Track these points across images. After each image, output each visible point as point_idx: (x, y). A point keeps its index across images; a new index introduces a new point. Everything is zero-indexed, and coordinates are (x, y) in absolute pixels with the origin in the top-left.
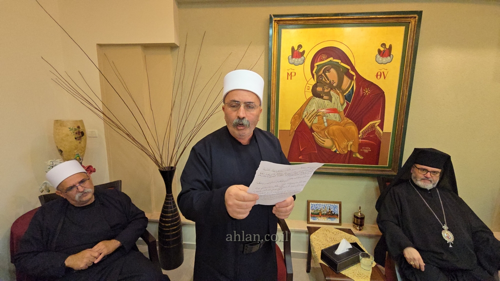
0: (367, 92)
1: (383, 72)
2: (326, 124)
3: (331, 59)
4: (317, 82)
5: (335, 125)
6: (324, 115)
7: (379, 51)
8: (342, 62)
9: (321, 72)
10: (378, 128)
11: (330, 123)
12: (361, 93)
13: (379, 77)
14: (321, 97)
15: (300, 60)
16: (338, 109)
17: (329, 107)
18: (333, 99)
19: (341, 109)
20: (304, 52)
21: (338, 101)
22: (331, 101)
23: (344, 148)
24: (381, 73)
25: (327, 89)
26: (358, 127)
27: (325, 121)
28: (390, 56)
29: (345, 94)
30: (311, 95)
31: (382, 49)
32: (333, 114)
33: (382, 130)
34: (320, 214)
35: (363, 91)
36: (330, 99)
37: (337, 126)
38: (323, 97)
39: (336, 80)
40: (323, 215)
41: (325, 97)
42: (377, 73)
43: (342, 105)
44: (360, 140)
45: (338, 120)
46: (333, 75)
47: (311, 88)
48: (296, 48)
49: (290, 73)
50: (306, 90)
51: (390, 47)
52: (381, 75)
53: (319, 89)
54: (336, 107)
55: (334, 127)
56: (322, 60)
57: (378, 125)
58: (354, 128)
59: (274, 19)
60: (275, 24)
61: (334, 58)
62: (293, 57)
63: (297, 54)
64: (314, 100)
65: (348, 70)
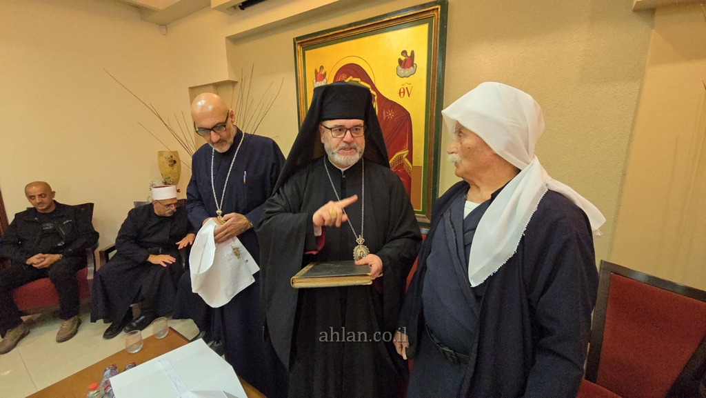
0: (391, 114)
1: (407, 88)
3: (351, 78)
7: (400, 61)
8: (361, 80)
10: (406, 160)
12: (385, 117)
13: (402, 94)
15: (323, 83)
20: (325, 74)
24: (404, 89)
28: (413, 66)
31: (403, 58)
33: (411, 162)
35: (386, 114)
42: (400, 90)
48: (318, 71)
51: (413, 53)
52: (404, 92)
57: (406, 157)
59: (297, 42)
60: (299, 48)
61: (353, 77)
62: (316, 81)
63: (320, 76)
65: (369, 89)
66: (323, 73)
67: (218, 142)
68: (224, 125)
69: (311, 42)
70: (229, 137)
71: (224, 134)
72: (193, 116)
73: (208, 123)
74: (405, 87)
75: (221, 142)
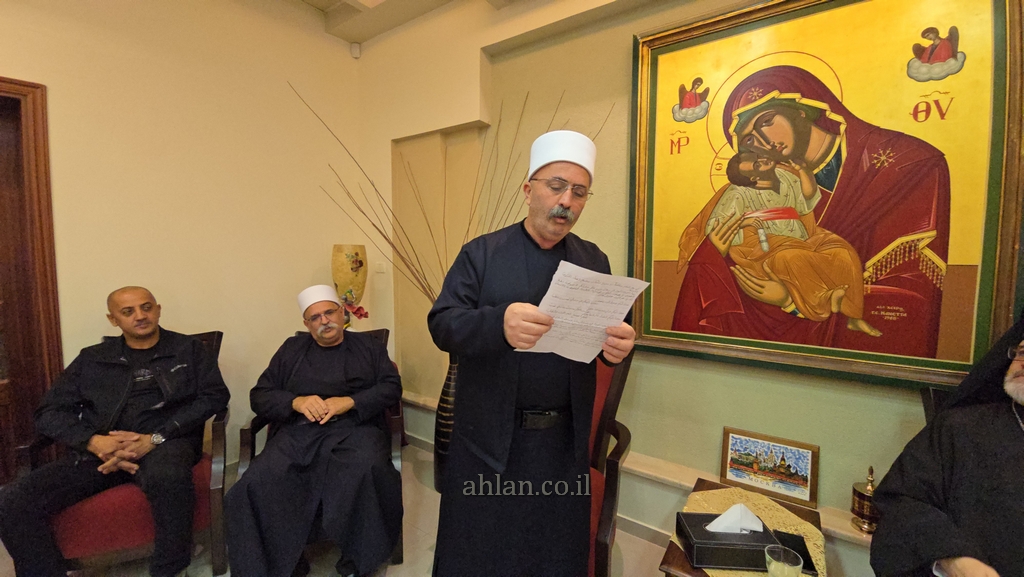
1: (937, 102)
2: (765, 246)
3: (775, 94)
4: (740, 152)
5: (792, 247)
6: (760, 224)
7: (919, 50)
9: (750, 127)
10: (928, 252)
11: (776, 243)
13: (922, 116)
14: (753, 185)
16: (798, 209)
17: (771, 206)
18: (784, 187)
19: (806, 209)
20: (707, 91)
21: (796, 188)
22: (777, 190)
23: (819, 305)
24: (928, 105)
25: (766, 164)
26: (859, 252)
27: (763, 238)
28: (953, 56)
29: (815, 172)
30: (725, 181)
31: (926, 44)
32: (784, 220)
33: (945, 260)
34: (755, 466)
35: (871, 159)
36: (776, 187)
37: (797, 251)
38: (756, 183)
39: (789, 141)
40: (764, 471)
41: (761, 183)
42: (917, 107)
43: (808, 198)
44: (869, 286)
45: (797, 234)
46: (780, 131)
47: (725, 164)
48: (688, 88)
49: (676, 141)
50: (714, 172)
51: (954, 30)
52: (928, 111)
54: (790, 204)
55: (789, 254)
56: (749, 102)
57: (928, 246)
58: (846, 255)
59: (641, 41)
60: (644, 50)
61: (781, 92)
62: (681, 106)
63: (692, 98)
64: (734, 192)
65: (823, 111)
66: (700, 90)
69: (675, 37)
74: (930, 101)
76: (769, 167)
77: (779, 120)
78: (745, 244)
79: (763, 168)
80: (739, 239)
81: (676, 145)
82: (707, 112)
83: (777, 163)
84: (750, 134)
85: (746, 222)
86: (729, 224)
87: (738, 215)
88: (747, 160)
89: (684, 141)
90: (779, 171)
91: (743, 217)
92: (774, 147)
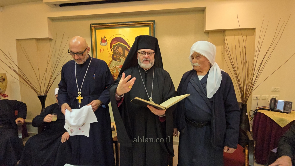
3: (119, 42)
4: (114, 53)
6: (118, 68)
8: (124, 44)
9: (115, 49)
14: (116, 60)
15: (105, 43)
17: (120, 65)
18: (122, 61)
20: (107, 40)
22: (121, 62)
25: (119, 56)
27: (119, 72)
36: (120, 61)
39: (122, 52)
41: (118, 60)
46: (120, 50)
47: (111, 56)
48: (103, 38)
49: (101, 50)
50: (109, 57)
53: (115, 56)
56: (115, 43)
59: (92, 26)
60: (93, 28)
61: (120, 42)
62: (102, 42)
63: (104, 40)
64: (113, 62)
65: (127, 47)
66: (105, 39)
67: (78, 60)
68: (82, 53)
69: (100, 27)
70: (84, 58)
71: (81, 57)
72: (69, 45)
73: (75, 50)
75: (79, 60)
76: (119, 57)
77: (120, 48)
78: (116, 73)
79: (118, 57)
80: (115, 72)
81: (101, 51)
82: (107, 44)
83: (120, 56)
84: (115, 50)
85: (116, 68)
86: (113, 68)
87: (114, 67)
88: (115, 55)
89: (103, 50)
90: (121, 58)
91: (115, 67)
92: (120, 53)
